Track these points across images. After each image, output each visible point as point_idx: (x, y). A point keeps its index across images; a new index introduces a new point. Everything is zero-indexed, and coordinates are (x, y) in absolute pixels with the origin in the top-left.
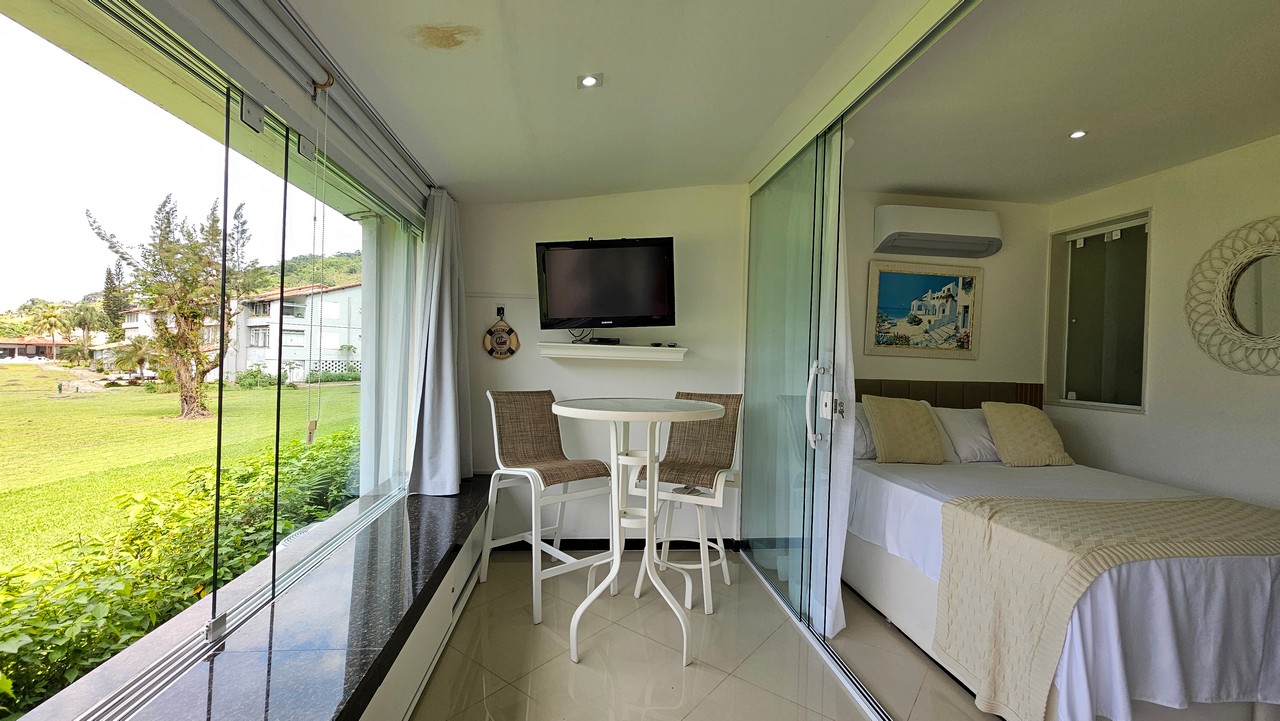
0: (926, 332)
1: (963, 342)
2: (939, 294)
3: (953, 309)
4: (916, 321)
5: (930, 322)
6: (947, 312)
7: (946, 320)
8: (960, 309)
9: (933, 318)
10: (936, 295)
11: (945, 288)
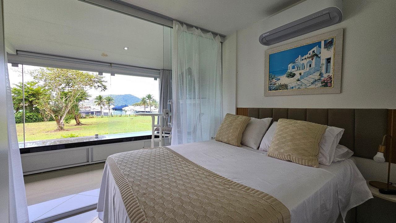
0: (298, 80)
1: (327, 83)
2: (306, 56)
3: (318, 64)
4: (292, 75)
5: (300, 74)
6: (313, 65)
7: (312, 71)
8: (324, 61)
9: (302, 72)
10: (304, 58)
11: (311, 52)
